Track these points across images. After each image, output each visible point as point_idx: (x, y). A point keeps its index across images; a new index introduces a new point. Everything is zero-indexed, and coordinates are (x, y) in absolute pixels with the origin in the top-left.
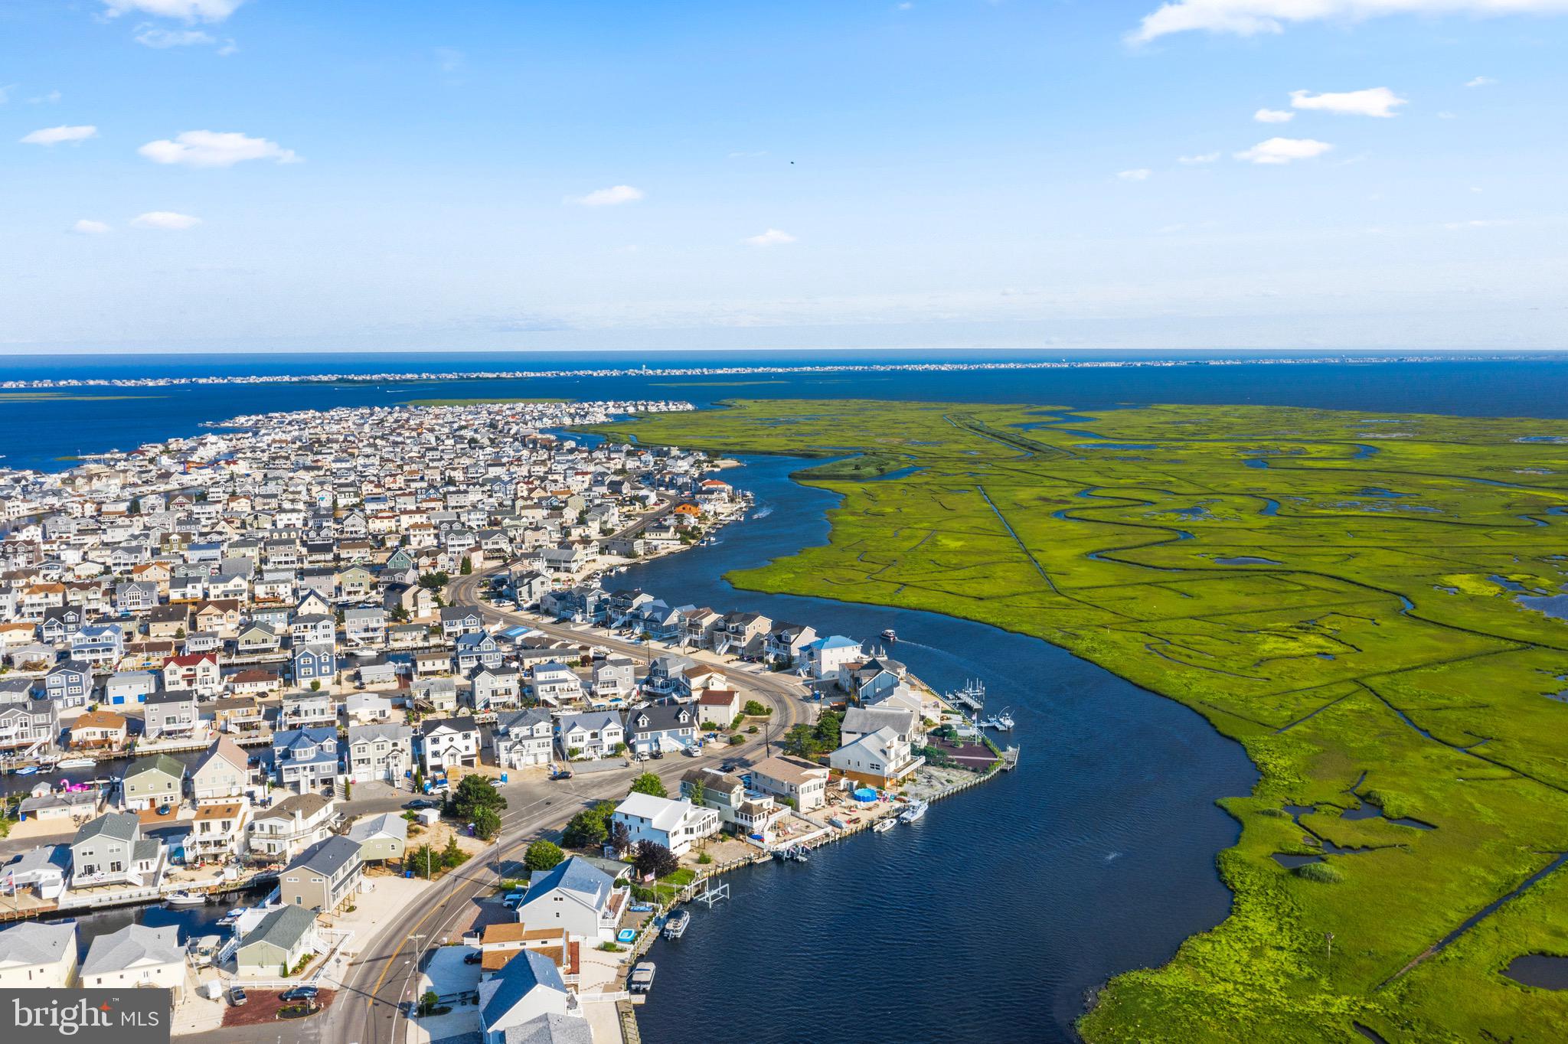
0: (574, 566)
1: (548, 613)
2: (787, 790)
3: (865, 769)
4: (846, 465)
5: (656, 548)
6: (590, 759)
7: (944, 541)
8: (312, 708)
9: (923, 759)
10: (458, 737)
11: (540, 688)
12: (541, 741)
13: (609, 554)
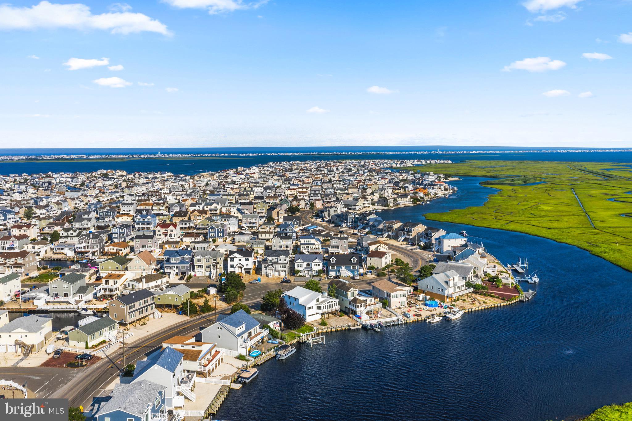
0: (357, 208)
1: (333, 223)
2: (386, 296)
3: (436, 291)
4: (509, 180)
5: (399, 204)
6: (305, 276)
7: (542, 207)
8: (201, 246)
9: (471, 290)
10: (243, 259)
11: (301, 246)
12: (282, 265)
13: (378, 205)
